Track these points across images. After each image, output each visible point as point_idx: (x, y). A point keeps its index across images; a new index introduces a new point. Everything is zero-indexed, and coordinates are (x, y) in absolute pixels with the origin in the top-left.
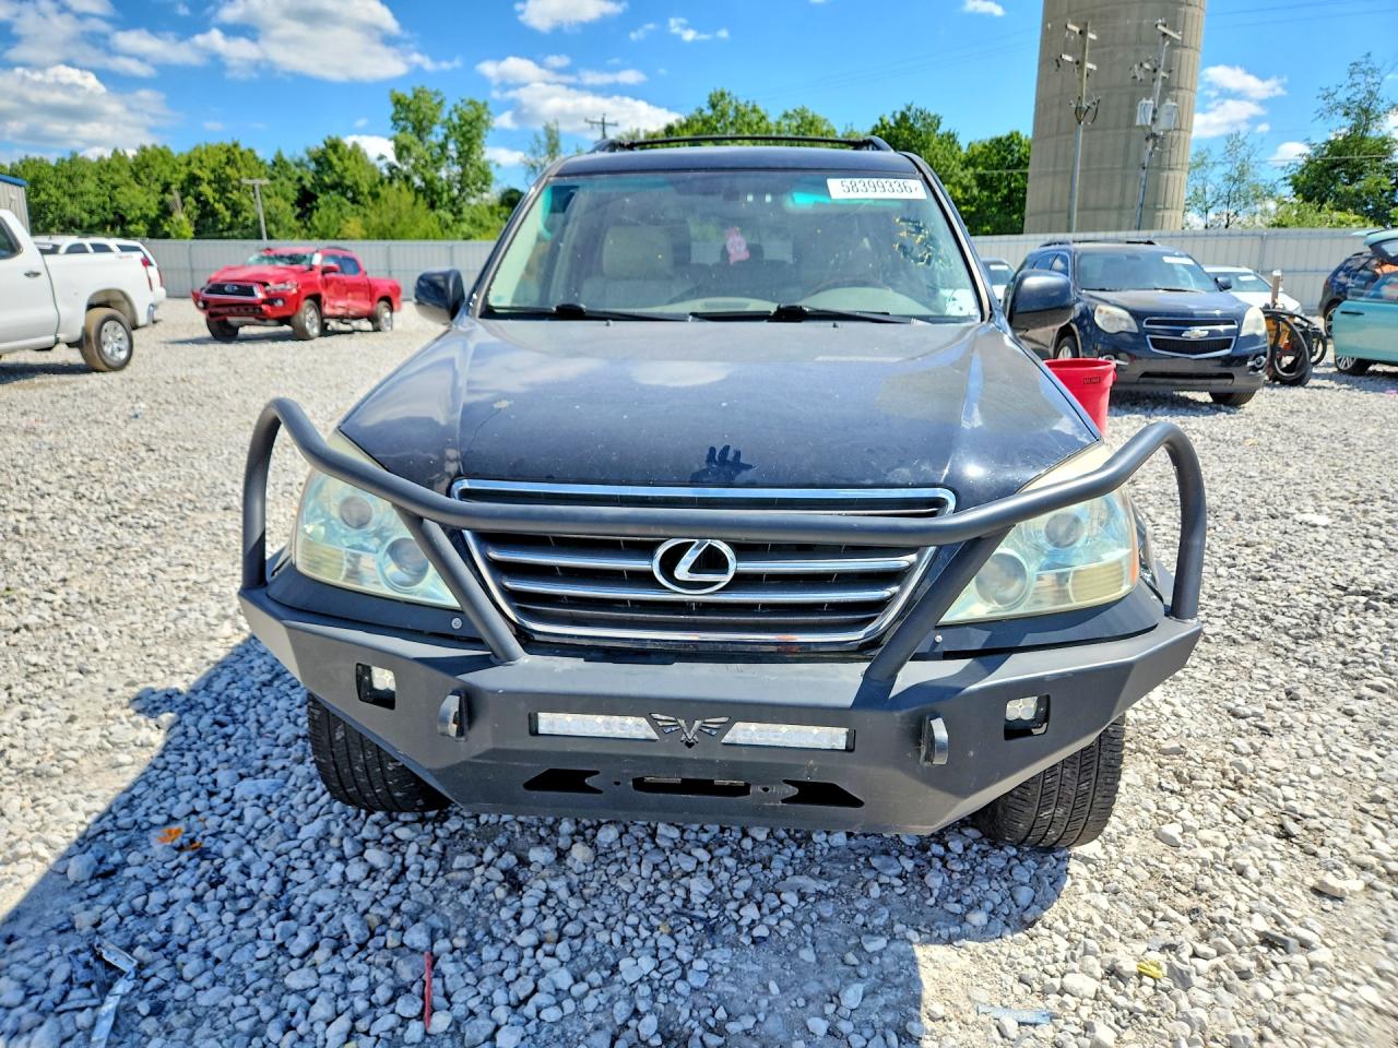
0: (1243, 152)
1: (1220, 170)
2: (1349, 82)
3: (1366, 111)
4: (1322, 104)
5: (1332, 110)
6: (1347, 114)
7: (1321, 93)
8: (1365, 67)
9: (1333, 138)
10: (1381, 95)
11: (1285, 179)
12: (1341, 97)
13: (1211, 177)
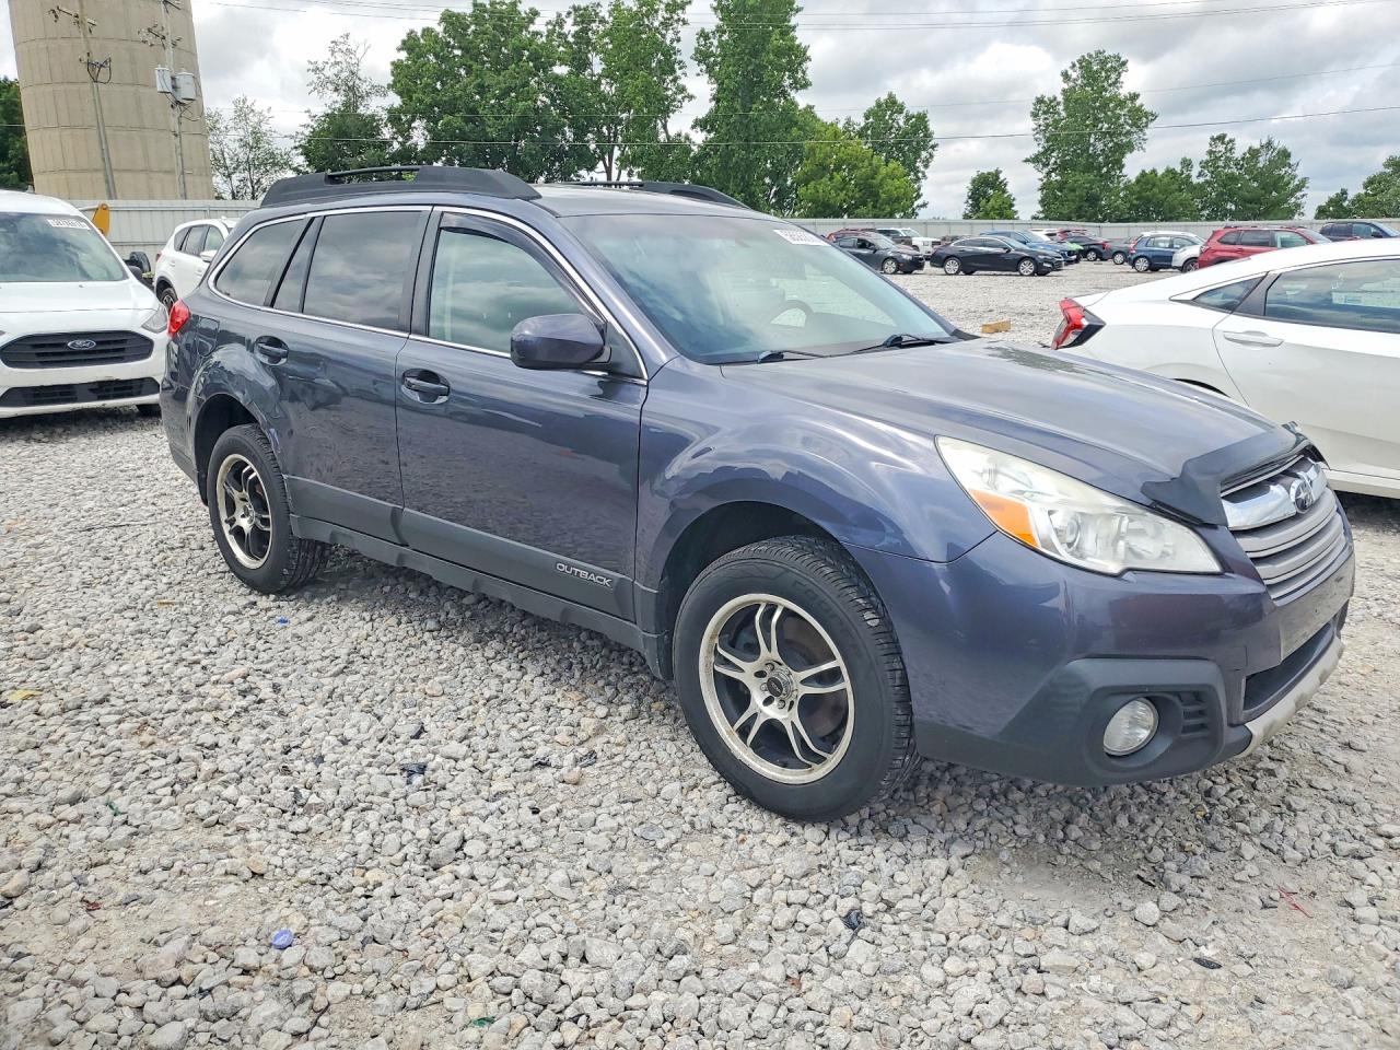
0: (253, 119)
1: (234, 135)
2: (333, 60)
3: (352, 89)
4: (313, 77)
5: (323, 85)
6: (336, 90)
7: (311, 67)
8: (344, 48)
9: (330, 112)
10: (361, 74)
11: (296, 148)
12: (330, 72)
13: (226, 141)
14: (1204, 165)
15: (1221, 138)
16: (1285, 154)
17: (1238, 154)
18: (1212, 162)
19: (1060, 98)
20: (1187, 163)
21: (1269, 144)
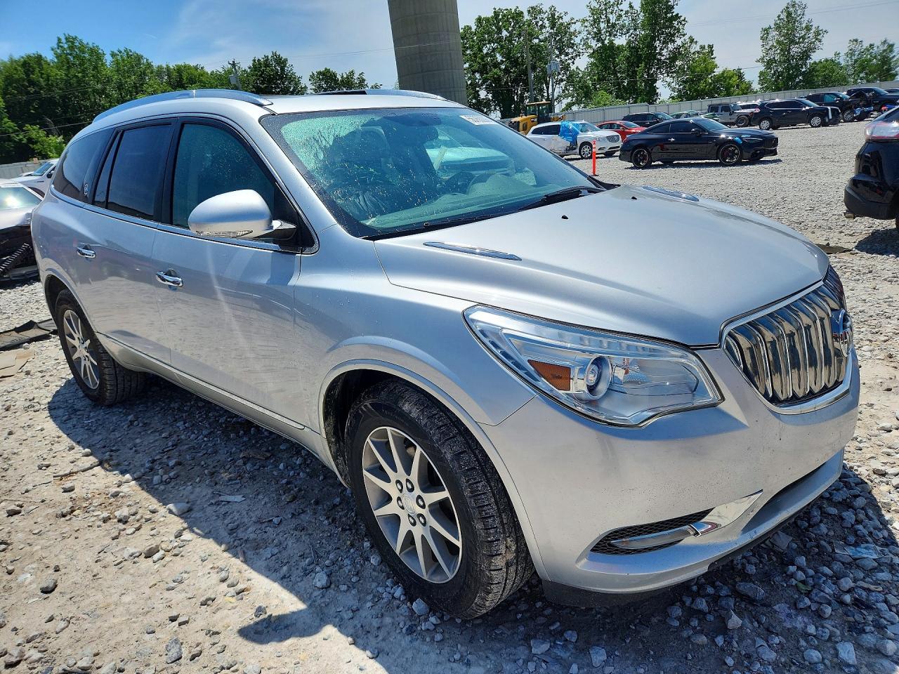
14: (847, 54)
15: (856, 41)
16: (891, 46)
17: (864, 47)
18: (851, 53)
19: (773, 26)
20: (837, 54)
21: (885, 41)
